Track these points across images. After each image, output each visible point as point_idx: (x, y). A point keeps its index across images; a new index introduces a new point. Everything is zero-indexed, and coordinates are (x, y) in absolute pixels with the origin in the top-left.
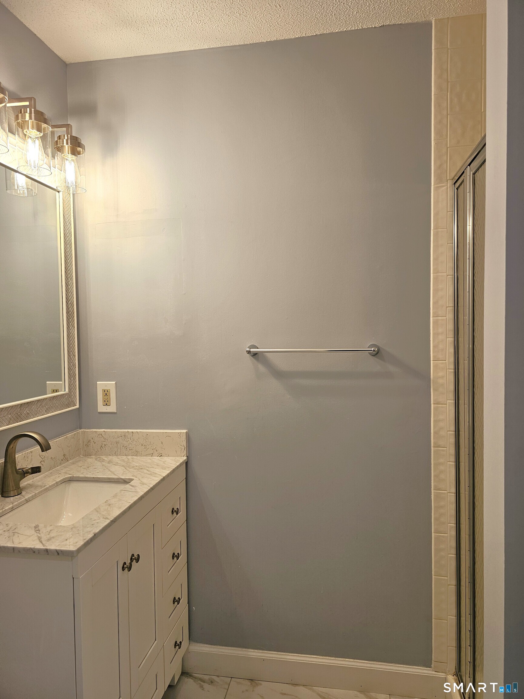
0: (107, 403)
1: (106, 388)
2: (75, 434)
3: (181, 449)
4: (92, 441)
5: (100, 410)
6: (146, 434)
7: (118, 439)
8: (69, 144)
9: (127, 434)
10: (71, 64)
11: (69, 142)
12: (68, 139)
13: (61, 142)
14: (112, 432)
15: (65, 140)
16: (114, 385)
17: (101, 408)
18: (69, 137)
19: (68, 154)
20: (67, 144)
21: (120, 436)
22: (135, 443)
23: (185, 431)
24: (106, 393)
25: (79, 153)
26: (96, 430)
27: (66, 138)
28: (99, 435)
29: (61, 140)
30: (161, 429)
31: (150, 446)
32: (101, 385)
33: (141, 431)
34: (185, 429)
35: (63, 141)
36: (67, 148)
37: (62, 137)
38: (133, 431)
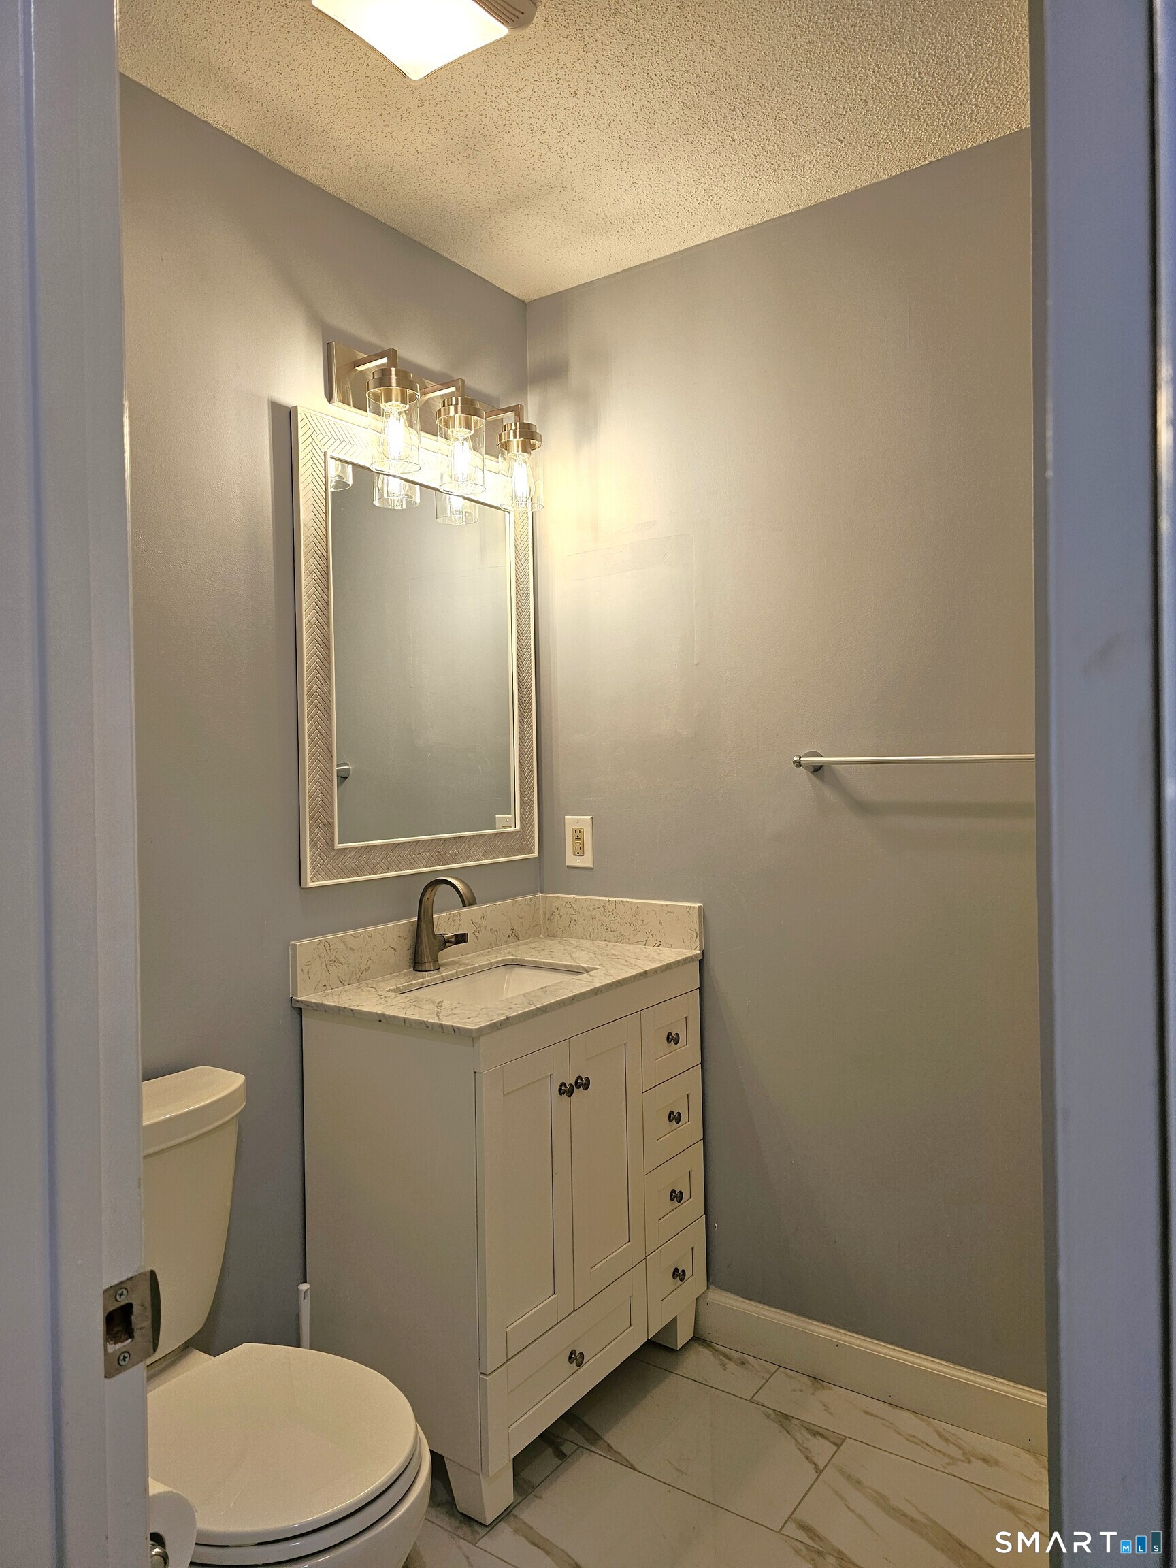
0: (579, 853)
1: (578, 826)
2: (531, 899)
3: (692, 936)
4: (557, 912)
5: (569, 863)
6: (636, 907)
7: (594, 913)
8: (518, 436)
9: (607, 904)
10: (532, 302)
11: (518, 433)
12: (516, 429)
13: (506, 436)
14: (586, 900)
15: (512, 432)
16: (590, 822)
17: (571, 860)
18: (518, 427)
19: (518, 451)
20: (515, 437)
21: (597, 906)
22: (619, 920)
23: (697, 905)
24: (578, 835)
25: (533, 447)
26: (562, 896)
27: (514, 428)
28: (567, 903)
29: (506, 432)
30: (660, 900)
31: (643, 927)
32: (572, 821)
33: (629, 900)
34: (698, 902)
35: (509, 434)
36: (515, 443)
37: (508, 427)
38: (617, 899)
